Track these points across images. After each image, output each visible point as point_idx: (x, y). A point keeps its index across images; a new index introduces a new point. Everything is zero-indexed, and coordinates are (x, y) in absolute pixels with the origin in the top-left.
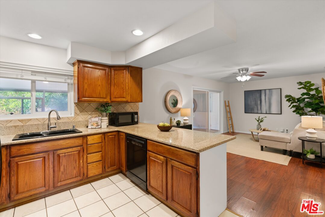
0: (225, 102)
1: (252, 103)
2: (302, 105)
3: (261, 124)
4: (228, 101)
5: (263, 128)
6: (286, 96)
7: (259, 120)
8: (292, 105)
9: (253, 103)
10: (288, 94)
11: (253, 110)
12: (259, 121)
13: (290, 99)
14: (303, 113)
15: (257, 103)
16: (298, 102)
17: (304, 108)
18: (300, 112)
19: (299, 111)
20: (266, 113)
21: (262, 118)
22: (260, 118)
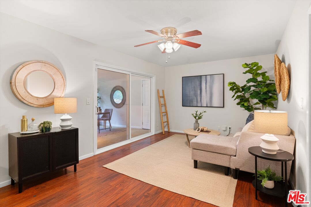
0: (158, 91)
1: (190, 93)
2: (247, 95)
3: (199, 121)
4: (163, 91)
5: (201, 128)
6: (230, 84)
7: (196, 116)
8: (236, 96)
9: (192, 93)
10: (232, 81)
11: (192, 102)
12: (197, 118)
13: (233, 87)
14: (249, 106)
15: (197, 94)
16: (242, 91)
17: (250, 99)
18: (246, 104)
19: (244, 104)
20: (207, 107)
21: (201, 114)
22: (198, 113)
